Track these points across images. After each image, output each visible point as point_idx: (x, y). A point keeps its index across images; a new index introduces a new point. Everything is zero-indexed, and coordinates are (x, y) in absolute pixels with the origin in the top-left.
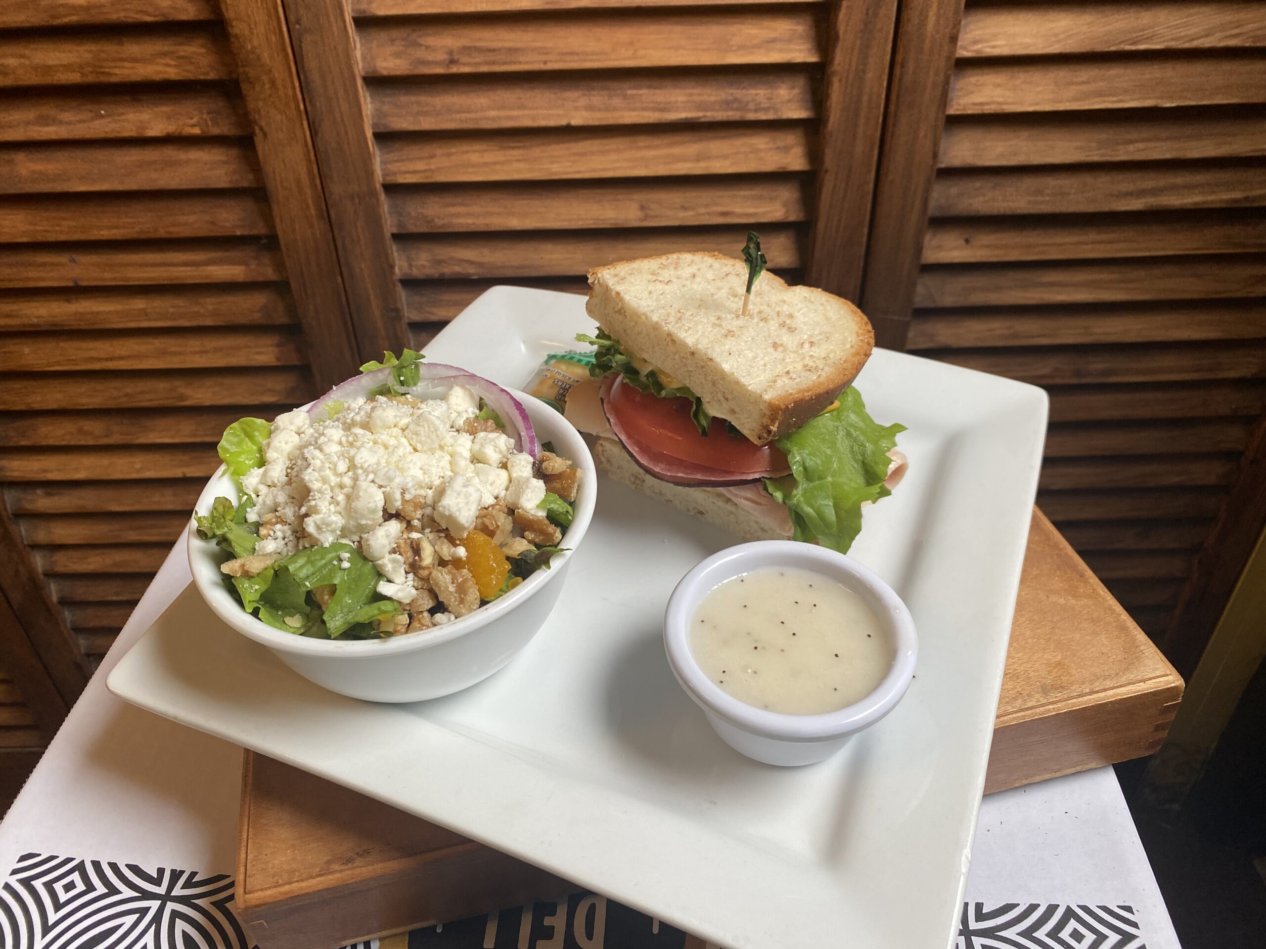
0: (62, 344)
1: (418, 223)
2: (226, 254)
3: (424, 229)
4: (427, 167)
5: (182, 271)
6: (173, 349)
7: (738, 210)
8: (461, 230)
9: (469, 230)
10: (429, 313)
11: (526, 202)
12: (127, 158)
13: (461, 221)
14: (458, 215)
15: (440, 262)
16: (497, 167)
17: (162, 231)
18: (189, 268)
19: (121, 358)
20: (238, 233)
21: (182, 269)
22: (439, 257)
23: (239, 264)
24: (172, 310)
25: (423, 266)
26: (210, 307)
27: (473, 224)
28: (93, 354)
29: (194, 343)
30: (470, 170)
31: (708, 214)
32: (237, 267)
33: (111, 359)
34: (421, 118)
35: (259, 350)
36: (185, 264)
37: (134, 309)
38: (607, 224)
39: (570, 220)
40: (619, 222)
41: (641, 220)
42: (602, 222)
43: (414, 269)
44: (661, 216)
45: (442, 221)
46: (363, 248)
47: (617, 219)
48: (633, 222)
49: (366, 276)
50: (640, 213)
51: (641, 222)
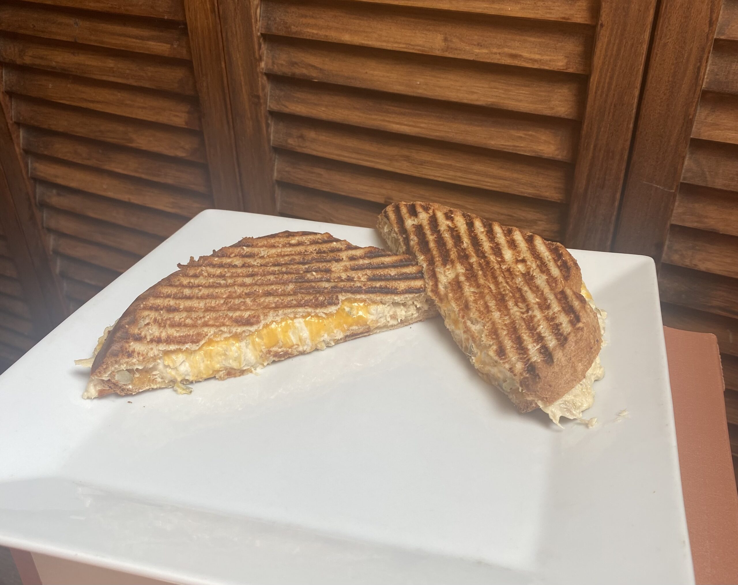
0: (69, 86)
1: (280, 28)
2: (161, 34)
3: (283, 33)
5: (134, 42)
6: (128, 102)
7: (526, 54)
8: (308, 38)
9: (314, 39)
10: (283, 105)
11: (357, 21)
13: (309, 30)
14: (308, 25)
15: (293, 64)
17: (123, 8)
18: (138, 41)
19: (98, 102)
20: (166, 17)
21: (134, 40)
22: (294, 60)
23: (167, 43)
24: (128, 71)
25: (282, 65)
26: (150, 74)
27: (317, 34)
28: (84, 96)
29: (140, 100)
31: (499, 53)
32: (165, 45)
33: (93, 102)
35: (177, 114)
36: (136, 37)
37: (108, 67)
38: (416, 50)
39: (388, 42)
40: (426, 49)
41: (443, 50)
42: (412, 47)
43: (275, 66)
44: (460, 50)
45: (297, 29)
46: (239, 41)
47: (424, 47)
48: (437, 51)
49: (240, 65)
50: (444, 44)
51: (443, 52)
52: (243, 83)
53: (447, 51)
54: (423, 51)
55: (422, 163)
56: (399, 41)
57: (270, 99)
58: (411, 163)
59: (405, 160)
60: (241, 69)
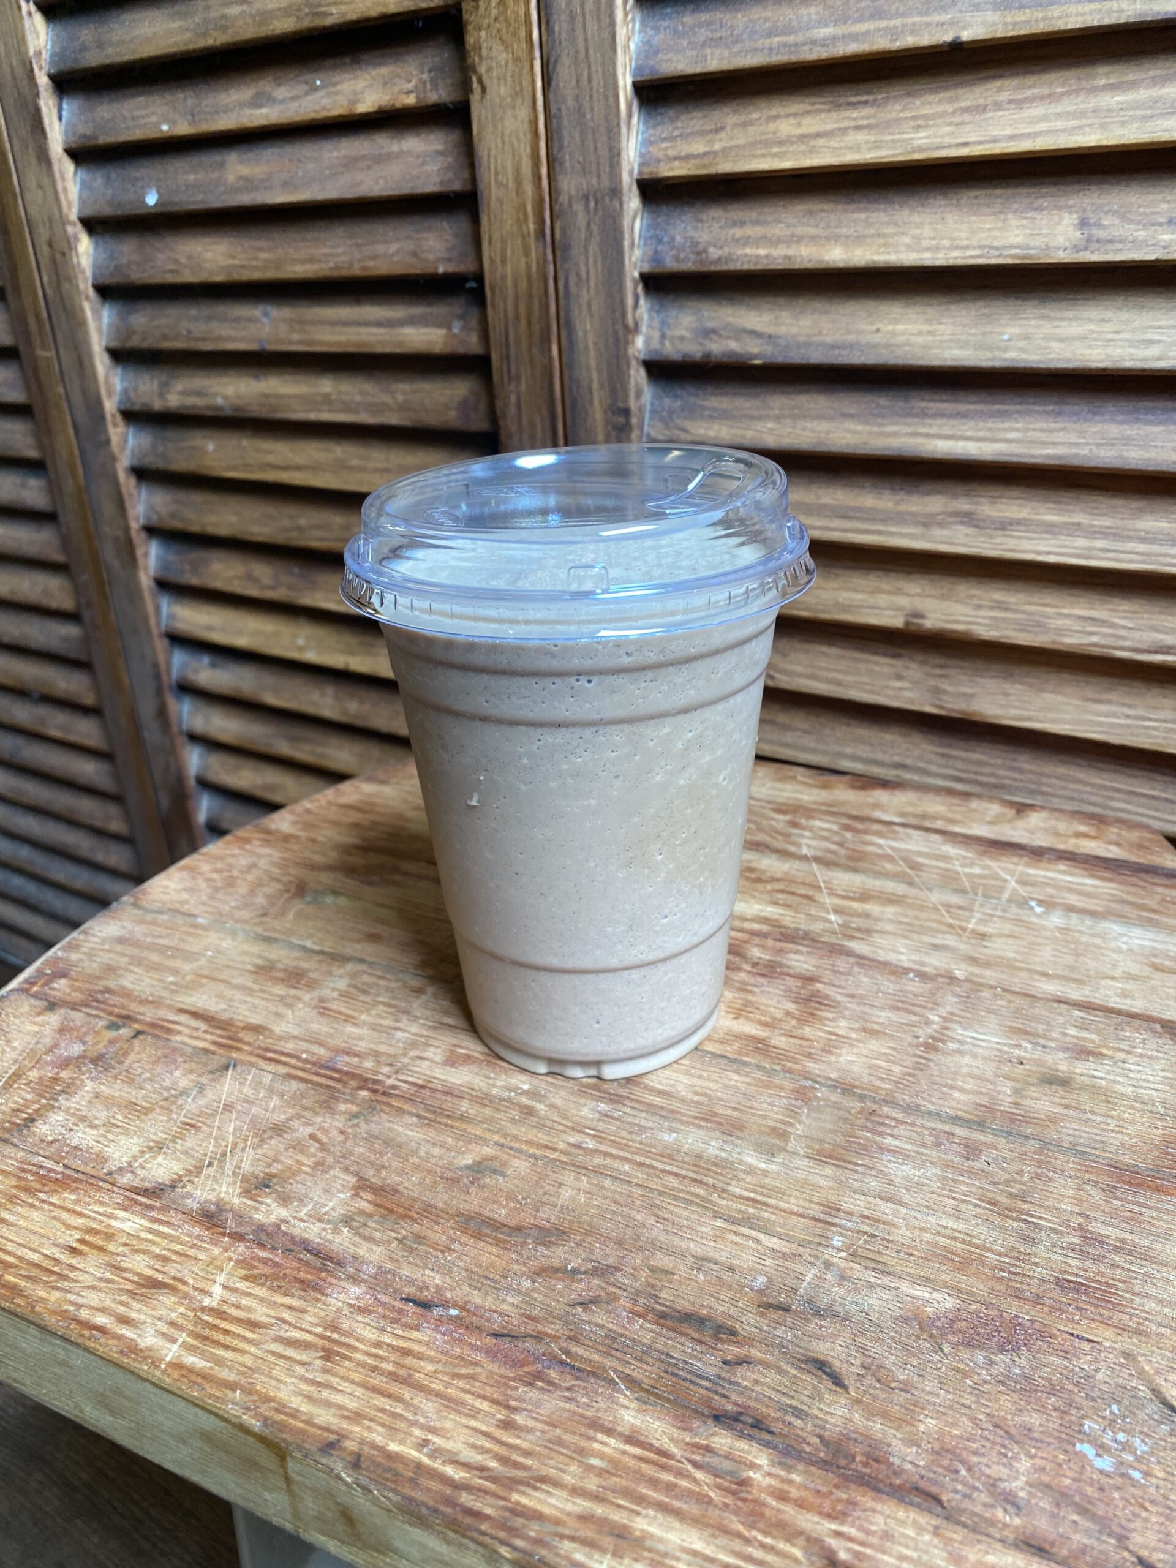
1: (682, 256)
2: (429, 310)
3: (689, 265)
4: (707, 149)
5: (373, 334)
6: (355, 462)
8: (745, 268)
9: (759, 267)
11: (863, 216)
12: (335, 154)
13: (748, 251)
14: (746, 241)
15: (708, 333)
16: (821, 142)
17: (356, 266)
18: (382, 330)
20: (441, 270)
21: (375, 330)
22: (710, 325)
23: (439, 325)
24: (358, 398)
25: (682, 339)
26: (400, 398)
27: (767, 256)
28: (271, 459)
29: (379, 456)
30: (775, 150)
32: (436, 330)
34: (709, 51)
36: (379, 324)
37: (319, 394)
38: (1006, 256)
39: (936, 249)
40: (1032, 252)
41: (1077, 249)
42: (997, 253)
43: (667, 344)
44: (1121, 242)
45: (720, 252)
46: (592, 292)
47: (1027, 247)
48: (1061, 252)
49: (591, 346)
50: (1078, 234)
51: (1078, 252)
52: (595, 386)
53: (1086, 249)
54: (1024, 257)
55: (1004, 526)
56: (965, 243)
57: (651, 419)
58: (977, 526)
59: (962, 523)
60: (592, 354)
